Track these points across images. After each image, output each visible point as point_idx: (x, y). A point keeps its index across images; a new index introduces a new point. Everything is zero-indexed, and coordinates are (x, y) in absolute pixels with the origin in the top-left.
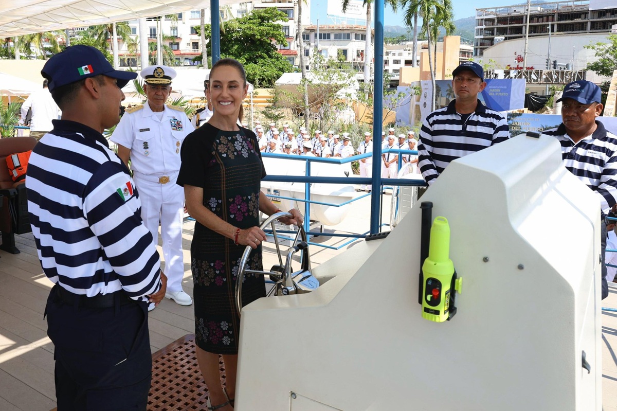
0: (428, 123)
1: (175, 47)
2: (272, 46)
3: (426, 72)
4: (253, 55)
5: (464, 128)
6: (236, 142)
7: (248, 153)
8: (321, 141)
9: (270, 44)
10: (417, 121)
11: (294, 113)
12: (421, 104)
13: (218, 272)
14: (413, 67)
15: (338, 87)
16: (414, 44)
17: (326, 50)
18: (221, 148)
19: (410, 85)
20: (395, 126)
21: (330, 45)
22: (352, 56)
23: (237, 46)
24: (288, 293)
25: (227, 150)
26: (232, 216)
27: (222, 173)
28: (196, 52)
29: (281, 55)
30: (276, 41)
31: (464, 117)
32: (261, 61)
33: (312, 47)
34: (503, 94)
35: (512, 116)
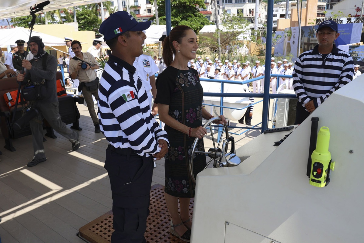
0: (300, 60)
1: (137, 12)
2: (196, 9)
3: (294, 21)
4: (185, 15)
5: (324, 63)
6: (188, 77)
7: (195, 82)
8: (229, 67)
9: (195, 8)
10: (288, 53)
11: (211, 51)
12: (291, 42)
13: (180, 153)
14: (286, 18)
15: (239, 33)
16: (287, 3)
17: (230, 10)
18: (181, 81)
19: (284, 30)
20: (275, 56)
21: (232, 7)
22: (246, 13)
23: (175, 10)
24: (223, 166)
25: (184, 82)
26: (188, 121)
27: (182, 96)
28: (150, 15)
29: (202, 14)
30: (199, 6)
31: (324, 56)
32: (190, 19)
33: (221, 8)
34: (346, 33)
35: (352, 48)
